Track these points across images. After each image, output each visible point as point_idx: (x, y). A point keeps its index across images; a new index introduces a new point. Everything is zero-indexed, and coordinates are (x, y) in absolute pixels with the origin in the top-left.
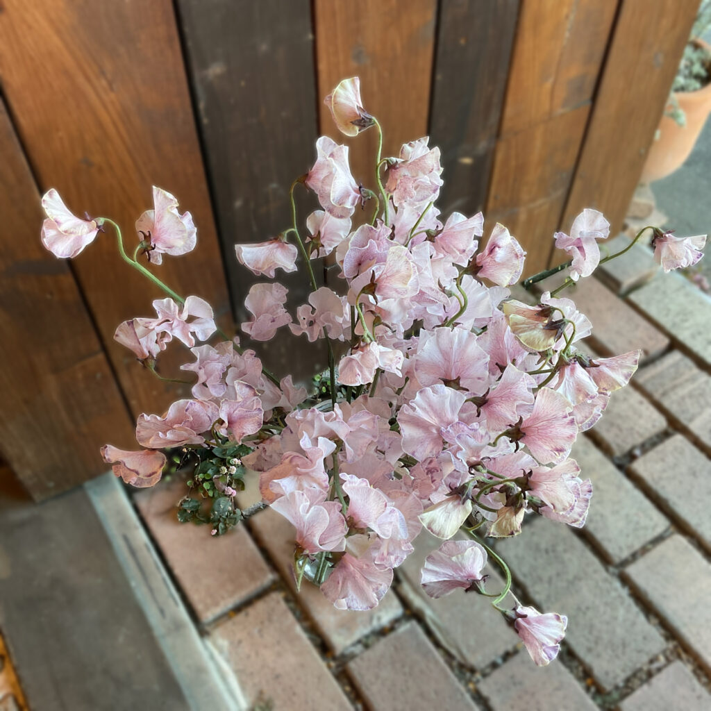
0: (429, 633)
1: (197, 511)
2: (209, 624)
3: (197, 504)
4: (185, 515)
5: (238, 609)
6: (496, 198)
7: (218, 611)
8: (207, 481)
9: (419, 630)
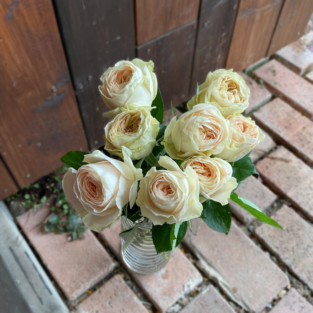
0: (222, 292)
9: (216, 291)
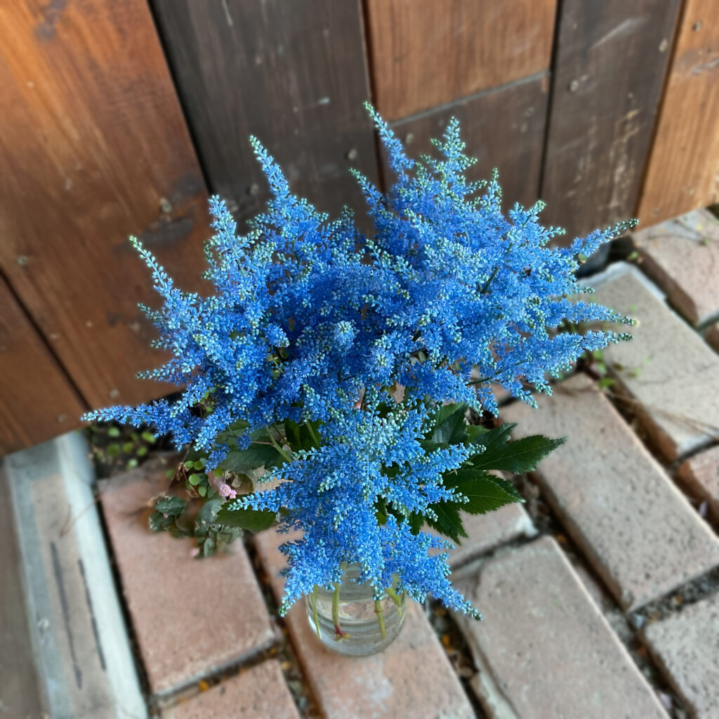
1: (178, 516)
2: (166, 697)
3: (180, 506)
4: (160, 521)
5: (214, 680)
6: (694, 28)
7: (180, 679)
8: (197, 472)
